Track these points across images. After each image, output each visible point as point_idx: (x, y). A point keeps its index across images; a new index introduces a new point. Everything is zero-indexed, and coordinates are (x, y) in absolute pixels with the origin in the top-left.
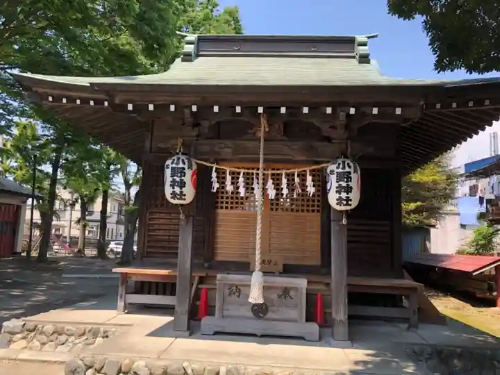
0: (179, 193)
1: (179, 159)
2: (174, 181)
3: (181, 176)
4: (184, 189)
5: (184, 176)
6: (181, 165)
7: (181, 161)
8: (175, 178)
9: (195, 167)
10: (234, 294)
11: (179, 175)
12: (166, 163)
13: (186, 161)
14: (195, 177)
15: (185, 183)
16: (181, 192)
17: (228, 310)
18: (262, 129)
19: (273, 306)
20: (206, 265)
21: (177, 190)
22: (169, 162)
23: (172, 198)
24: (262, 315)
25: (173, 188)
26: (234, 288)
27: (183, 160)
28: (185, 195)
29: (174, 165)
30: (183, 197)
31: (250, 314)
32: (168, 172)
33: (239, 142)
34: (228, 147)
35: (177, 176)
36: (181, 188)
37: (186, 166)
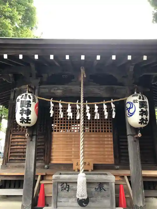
0: (26, 118)
1: (26, 95)
2: (22, 110)
3: (28, 107)
4: (29, 116)
5: (30, 107)
6: (28, 99)
7: (28, 96)
8: (24, 108)
9: (37, 101)
10: (65, 189)
11: (26, 106)
12: (18, 98)
13: (31, 97)
14: (37, 108)
15: (30, 111)
16: (28, 118)
17: (61, 202)
18: (82, 76)
19: (93, 197)
20: (46, 166)
21: (25, 116)
22: (19, 97)
23: (21, 122)
24: (85, 205)
25: (22, 115)
26: (65, 185)
27: (29, 96)
28: (30, 120)
29: (23, 99)
30: (29, 121)
31: (76, 204)
32: (18, 104)
33: (66, 86)
34: (60, 89)
35: (25, 107)
36: (28, 115)
37: (31, 100)
